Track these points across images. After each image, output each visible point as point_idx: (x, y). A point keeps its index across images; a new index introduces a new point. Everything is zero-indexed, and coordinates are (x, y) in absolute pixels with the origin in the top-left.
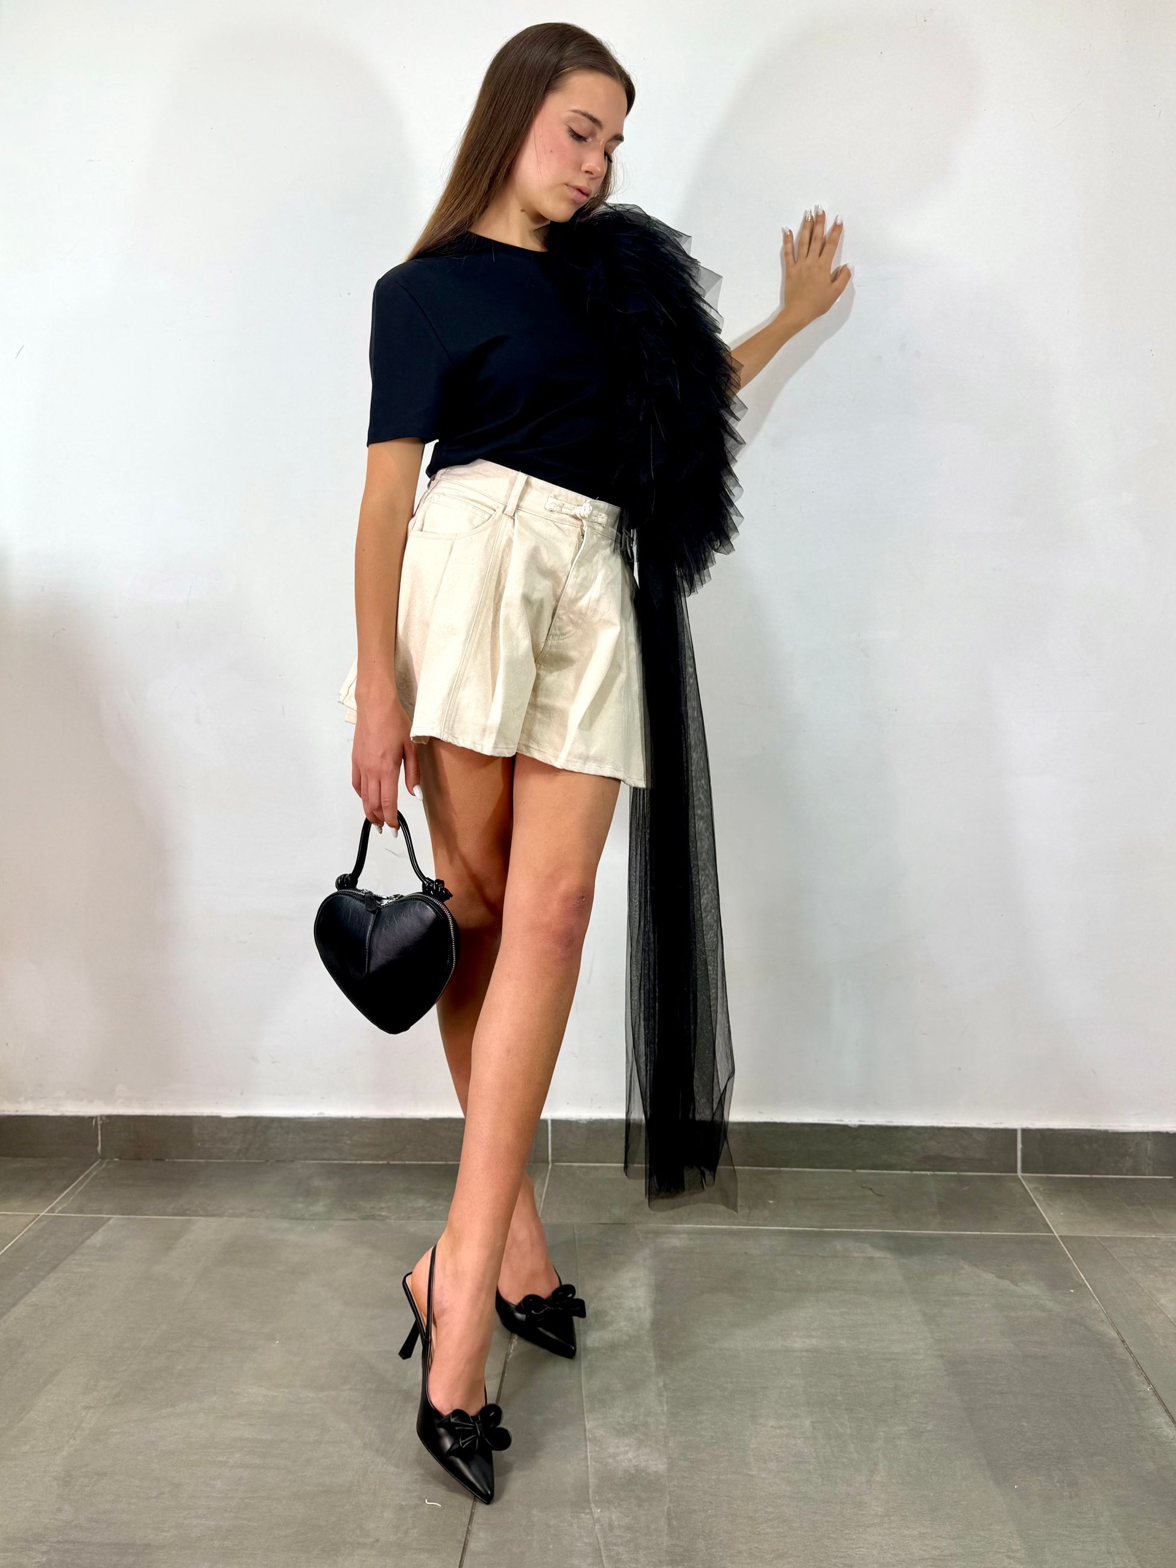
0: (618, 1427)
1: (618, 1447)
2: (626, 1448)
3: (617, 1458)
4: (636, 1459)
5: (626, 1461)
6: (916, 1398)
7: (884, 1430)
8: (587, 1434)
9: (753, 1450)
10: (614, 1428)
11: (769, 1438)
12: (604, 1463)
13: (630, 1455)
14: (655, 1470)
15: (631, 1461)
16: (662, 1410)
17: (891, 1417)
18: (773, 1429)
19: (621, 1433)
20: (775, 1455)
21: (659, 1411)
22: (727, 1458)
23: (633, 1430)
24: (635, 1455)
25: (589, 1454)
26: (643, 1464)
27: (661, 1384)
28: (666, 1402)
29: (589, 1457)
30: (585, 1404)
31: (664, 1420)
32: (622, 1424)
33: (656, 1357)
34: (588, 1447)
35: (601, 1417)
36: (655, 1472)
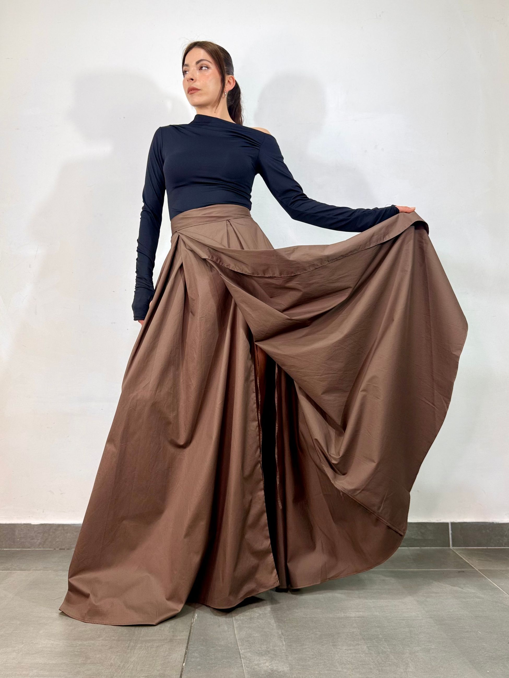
0: (258, 652)
1: (260, 661)
2: (265, 661)
3: (260, 666)
4: (271, 666)
5: (265, 667)
6: (423, 635)
7: (408, 649)
8: (241, 655)
9: (337, 660)
10: (256, 653)
11: (345, 654)
12: (253, 668)
13: (267, 664)
14: (283, 670)
15: (268, 667)
16: (283, 645)
17: (411, 643)
18: (346, 650)
19: (260, 654)
20: (349, 661)
21: (281, 645)
22: (323, 664)
23: (268, 654)
24: (270, 664)
25: (243, 665)
26: (275, 668)
27: (280, 633)
28: (284, 640)
29: (244, 666)
30: (238, 643)
31: (284, 648)
32: (260, 651)
33: (275, 622)
34: (243, 661)
35: (248, 648)
36: (283, 671)
